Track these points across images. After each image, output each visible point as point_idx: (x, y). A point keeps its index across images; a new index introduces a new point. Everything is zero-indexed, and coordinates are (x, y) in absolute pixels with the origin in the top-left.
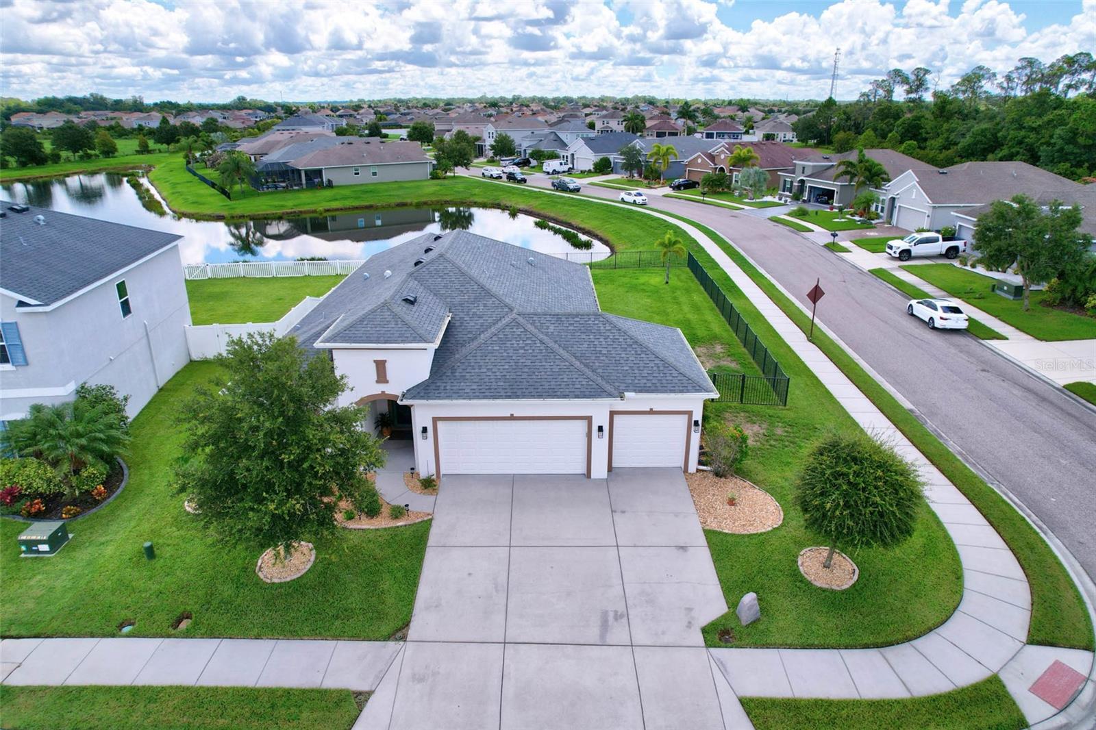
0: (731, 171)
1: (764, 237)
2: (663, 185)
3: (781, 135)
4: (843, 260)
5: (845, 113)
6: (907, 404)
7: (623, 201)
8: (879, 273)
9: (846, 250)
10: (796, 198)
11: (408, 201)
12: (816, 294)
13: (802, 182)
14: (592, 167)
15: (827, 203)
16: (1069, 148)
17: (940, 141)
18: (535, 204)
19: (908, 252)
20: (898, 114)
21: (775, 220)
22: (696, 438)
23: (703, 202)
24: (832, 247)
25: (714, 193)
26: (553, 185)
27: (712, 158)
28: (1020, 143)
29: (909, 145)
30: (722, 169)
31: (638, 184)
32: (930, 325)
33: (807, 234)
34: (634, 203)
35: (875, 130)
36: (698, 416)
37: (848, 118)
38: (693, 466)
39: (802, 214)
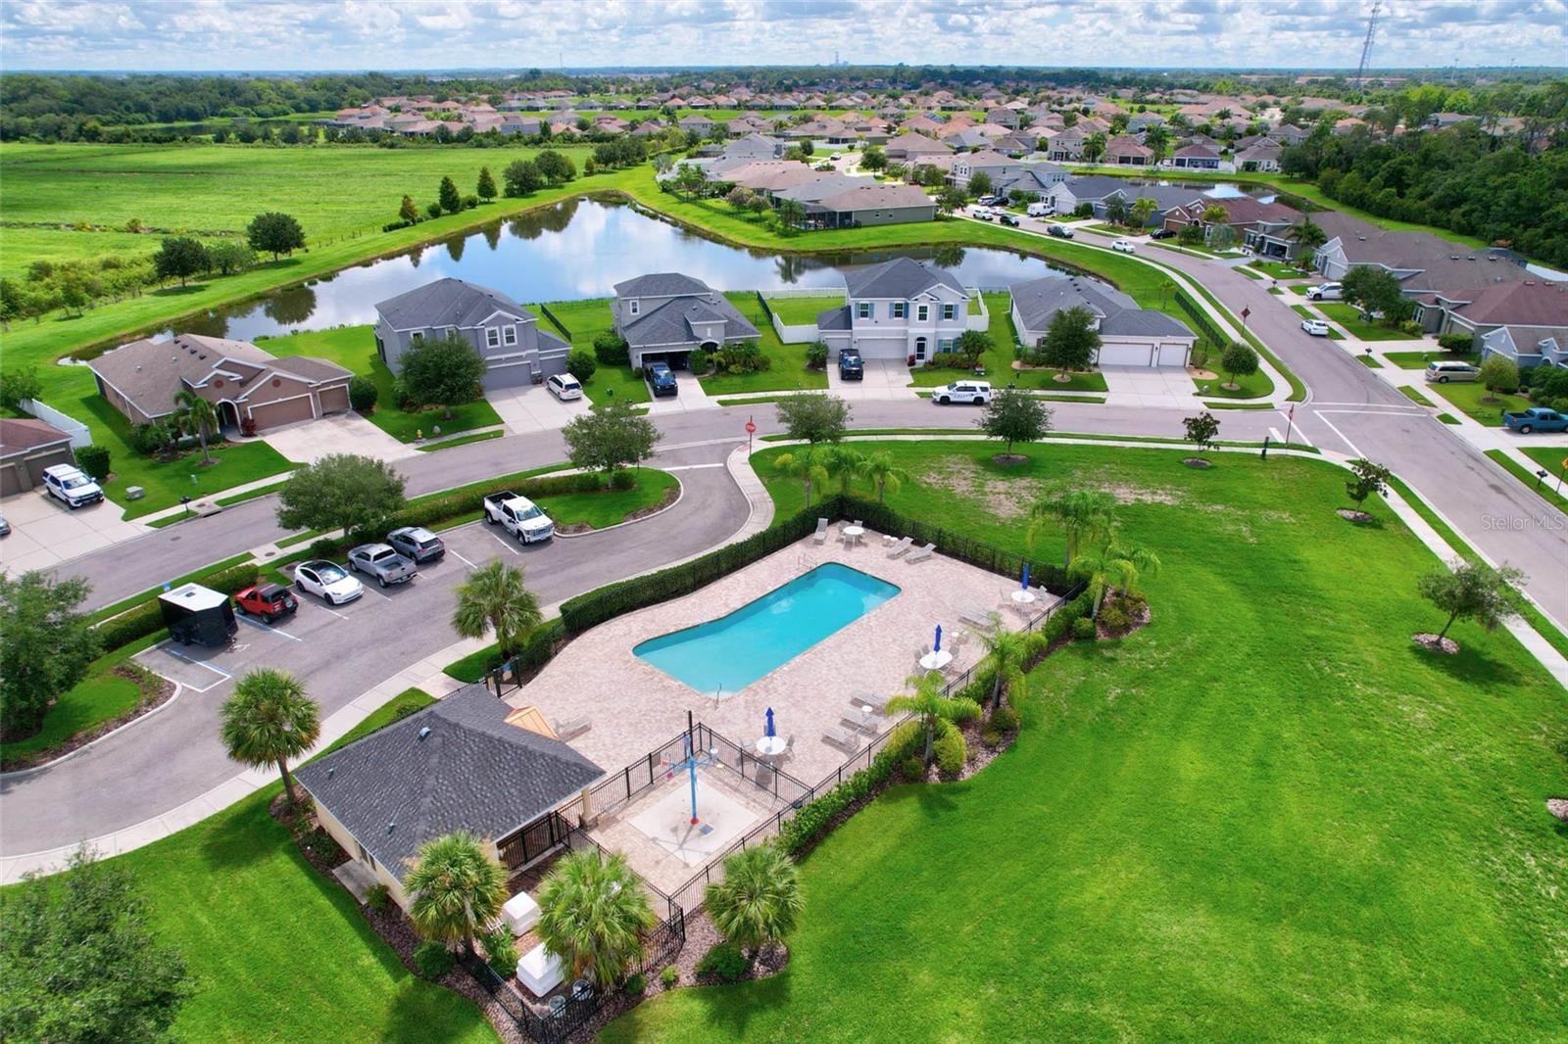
0: (1205, 224)
1: (1226, 283)
2: (1144, 234)
3: (1265, 163)
4: (1276, 299)
5: (1337, 145)
6: (1278, 358)
7: (1114, 249)
8: (1297, 308)
9: (1281, 293)
10: (1257, 251)
11: (928, 241)
12: (1246, 313)
13: (1263, 237)
14: (1073, 211)
15: (1279, 256)
16: (1511, 210)
17: (1417, 190)
18: (1039, 248)
19: (1320, 295)
20: (1388, 154)
21: (1237, 269)
22: (1189, 353)
23: (1180, 251)
24: (1273, 291)
25: (1188, 244)
26: (1049, 230)
27: (1189, 211)
28: (1480, 200)
29: (1388, 193)
30: (1197, 223)
31: (1120, 231)
32: (1309, 333)
33: (1257, 281)
34: (1124, 251)
35: (1362, 170)
36: (1191, 346)
37: (1340, 152)
38: (1187, 365)
39: (1258, 265)
